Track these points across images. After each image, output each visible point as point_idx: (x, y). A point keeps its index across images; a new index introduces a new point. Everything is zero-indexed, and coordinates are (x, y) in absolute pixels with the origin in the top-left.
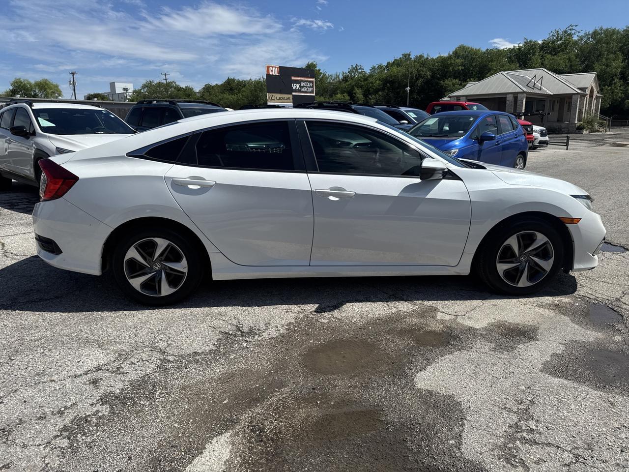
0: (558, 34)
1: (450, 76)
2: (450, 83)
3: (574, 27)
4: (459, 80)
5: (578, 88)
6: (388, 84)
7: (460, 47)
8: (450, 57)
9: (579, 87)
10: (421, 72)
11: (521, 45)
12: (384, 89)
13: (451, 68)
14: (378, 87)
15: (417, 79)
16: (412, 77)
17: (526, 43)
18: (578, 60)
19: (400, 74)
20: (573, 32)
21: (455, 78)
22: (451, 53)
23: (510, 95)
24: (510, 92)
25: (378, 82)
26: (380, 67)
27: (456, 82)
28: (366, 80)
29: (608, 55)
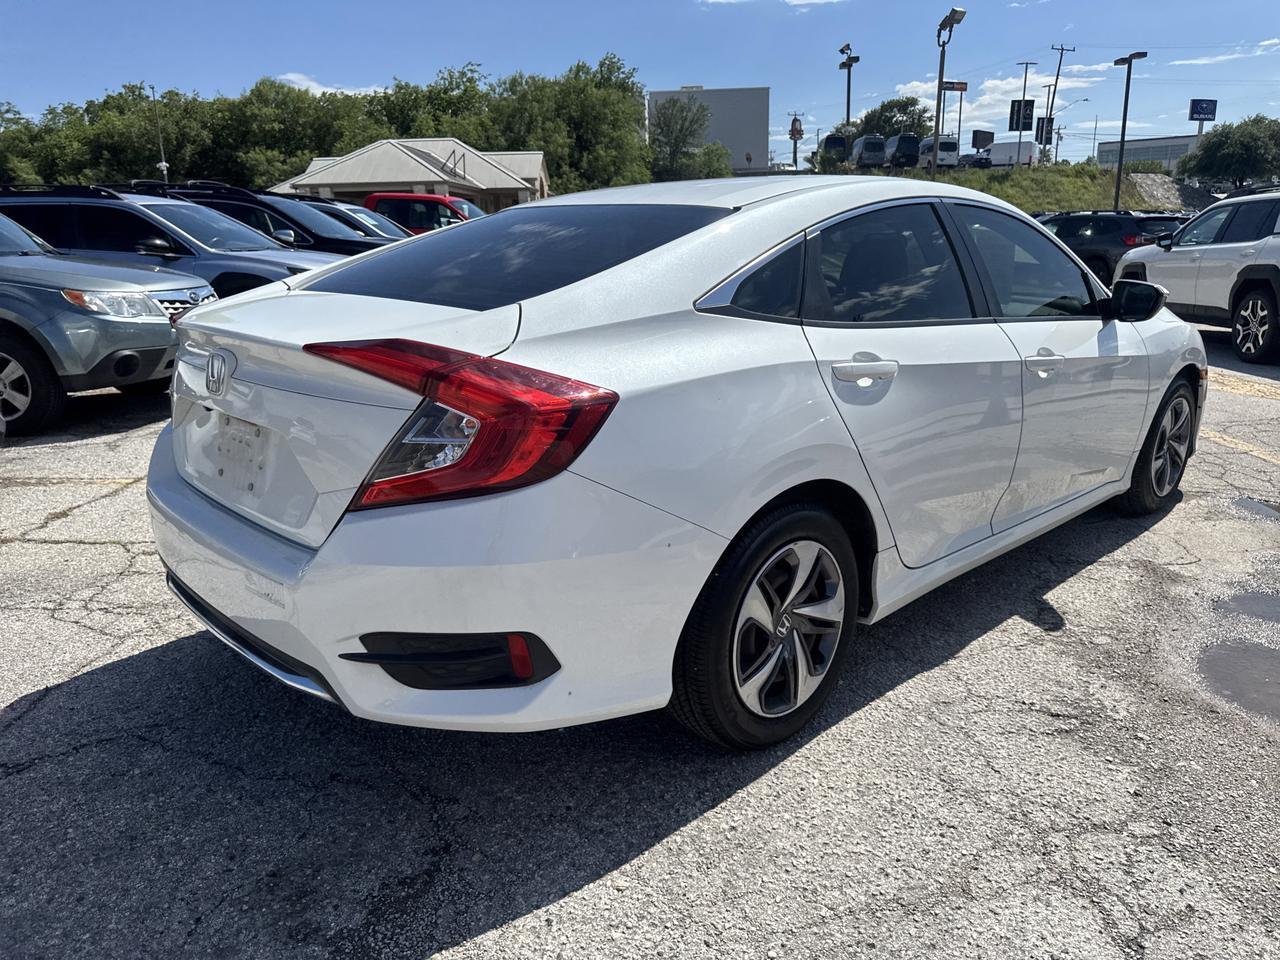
0: (451, 77)
1: (256, 144)
2: (262, 158)
3: (477, 68)
4: (281, 153)
5: (522, 179)
6: (106, 152)
7: (263, 83)
8: (246, 102)
9: (524, 176)
10: (187, 130)
11: (390, 92)
12: (99, 164)
13: (255, 126)
14: (78, 158)
15: (180, 146)
16: (167, 140)
17: (399, 87)
18: (497, 127)
19: (134, 130)
20: (476, 75)
21: (270, 147)
22: (248, 93)
23: (420, 187)
24: (418, 180)
25: (76, 145)
26: (69, 110)
27: (274, 156)
28: (34, 138)
29: (544, 123)
